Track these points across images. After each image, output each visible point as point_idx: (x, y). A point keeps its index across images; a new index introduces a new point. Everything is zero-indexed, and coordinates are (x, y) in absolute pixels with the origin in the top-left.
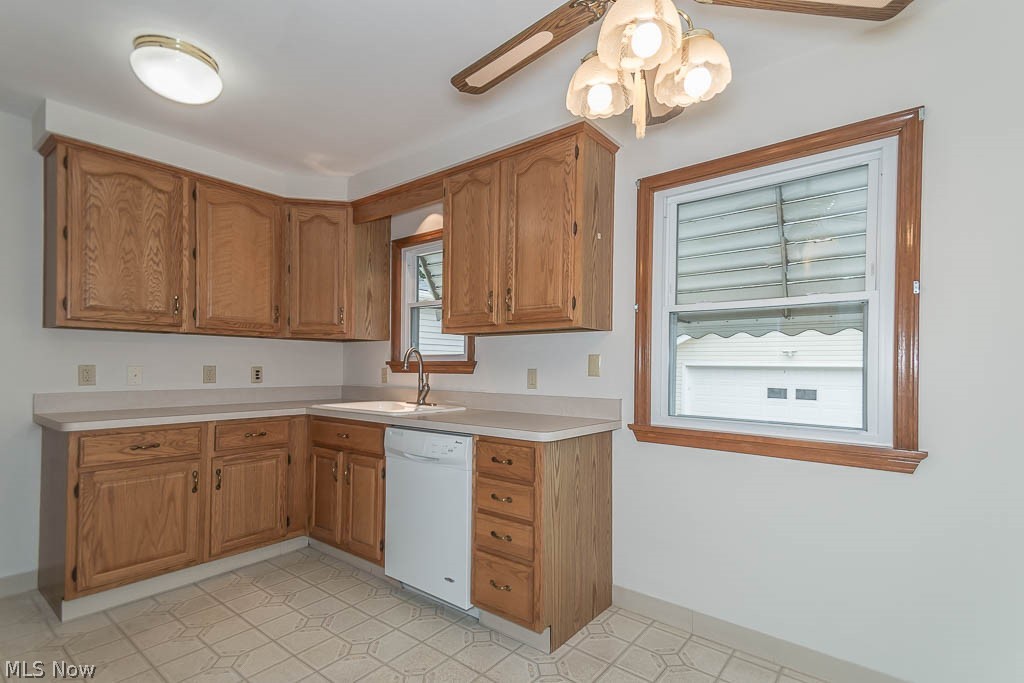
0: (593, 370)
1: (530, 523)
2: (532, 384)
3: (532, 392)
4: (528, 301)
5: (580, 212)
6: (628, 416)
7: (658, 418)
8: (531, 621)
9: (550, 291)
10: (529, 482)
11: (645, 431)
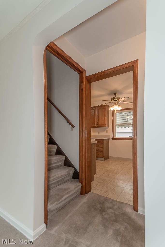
0: (107, 132)
1: (103, 147)
2: (99, 134)
3: (99, 135)
4: (100, 124)
5: (106, 114)
6: (111, 137)
7: (114, 137)
8: (103, 157)
9: (103, 123)
10: (103, 143)
11: (113, 138)
